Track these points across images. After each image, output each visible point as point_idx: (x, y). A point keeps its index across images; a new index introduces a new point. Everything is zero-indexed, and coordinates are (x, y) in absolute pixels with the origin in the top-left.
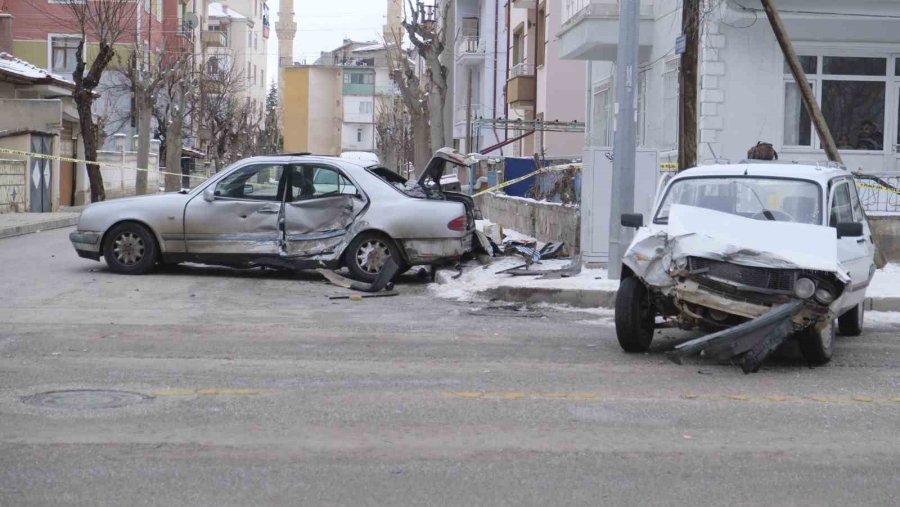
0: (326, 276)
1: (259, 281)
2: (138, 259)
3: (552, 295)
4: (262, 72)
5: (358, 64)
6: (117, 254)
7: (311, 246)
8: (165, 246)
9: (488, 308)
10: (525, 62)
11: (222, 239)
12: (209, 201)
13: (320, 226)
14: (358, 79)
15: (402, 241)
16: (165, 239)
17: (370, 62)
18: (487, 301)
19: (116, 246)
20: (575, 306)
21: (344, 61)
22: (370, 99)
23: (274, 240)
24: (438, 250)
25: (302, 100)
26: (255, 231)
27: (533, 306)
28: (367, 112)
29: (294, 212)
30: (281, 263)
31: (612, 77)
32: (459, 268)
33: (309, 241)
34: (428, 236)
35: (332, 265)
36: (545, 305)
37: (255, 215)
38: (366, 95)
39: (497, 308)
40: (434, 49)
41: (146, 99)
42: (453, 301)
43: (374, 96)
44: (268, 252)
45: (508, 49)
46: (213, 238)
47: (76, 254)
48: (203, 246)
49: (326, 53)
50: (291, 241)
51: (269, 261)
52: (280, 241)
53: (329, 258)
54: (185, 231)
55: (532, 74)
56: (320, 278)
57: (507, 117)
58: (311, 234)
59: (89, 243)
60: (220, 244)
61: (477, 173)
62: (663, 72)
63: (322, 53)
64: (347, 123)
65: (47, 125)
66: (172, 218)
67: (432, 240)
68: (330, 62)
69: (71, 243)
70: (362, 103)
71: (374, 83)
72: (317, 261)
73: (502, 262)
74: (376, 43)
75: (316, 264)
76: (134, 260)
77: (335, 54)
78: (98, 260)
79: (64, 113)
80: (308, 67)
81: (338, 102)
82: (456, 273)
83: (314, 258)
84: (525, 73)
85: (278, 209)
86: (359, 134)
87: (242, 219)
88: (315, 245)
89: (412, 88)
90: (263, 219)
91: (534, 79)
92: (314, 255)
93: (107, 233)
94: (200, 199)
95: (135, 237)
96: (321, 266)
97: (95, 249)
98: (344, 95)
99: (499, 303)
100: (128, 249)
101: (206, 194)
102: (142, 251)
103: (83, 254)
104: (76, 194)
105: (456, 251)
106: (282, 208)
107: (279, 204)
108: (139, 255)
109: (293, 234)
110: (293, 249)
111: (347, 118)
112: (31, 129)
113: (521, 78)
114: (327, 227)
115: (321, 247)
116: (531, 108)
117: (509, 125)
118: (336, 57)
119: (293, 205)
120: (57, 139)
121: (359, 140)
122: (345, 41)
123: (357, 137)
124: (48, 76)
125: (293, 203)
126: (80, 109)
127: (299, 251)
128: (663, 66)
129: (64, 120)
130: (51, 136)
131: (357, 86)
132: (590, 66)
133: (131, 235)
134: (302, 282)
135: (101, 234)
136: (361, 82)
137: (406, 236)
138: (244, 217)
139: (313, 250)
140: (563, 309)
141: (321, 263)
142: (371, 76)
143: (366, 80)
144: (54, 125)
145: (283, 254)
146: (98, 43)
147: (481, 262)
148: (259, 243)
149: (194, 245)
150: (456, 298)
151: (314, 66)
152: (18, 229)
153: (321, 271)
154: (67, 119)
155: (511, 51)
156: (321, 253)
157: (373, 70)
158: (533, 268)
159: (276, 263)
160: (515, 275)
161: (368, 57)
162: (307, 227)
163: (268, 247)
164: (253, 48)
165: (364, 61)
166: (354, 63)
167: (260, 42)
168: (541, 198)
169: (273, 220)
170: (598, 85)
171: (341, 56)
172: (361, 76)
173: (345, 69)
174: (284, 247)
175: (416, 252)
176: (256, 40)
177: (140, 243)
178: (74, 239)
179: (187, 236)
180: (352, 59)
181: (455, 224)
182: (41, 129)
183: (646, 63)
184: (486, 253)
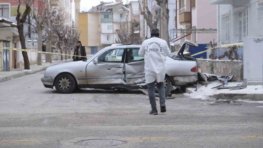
0: (143, 92)
1: (117, 95)
2: (68, 87)
3: (242, 96)
4: (71, 15)
5: (106, 11)
6: (60, 86)
7: (136, 80)
8: (79, 82)
9: (217, 102)
10: (185, 7)
11: (101, 78)
12: (95, 64)
13: (139, 72)
14: (106, 16)
15: (172, 77)
16: (79, 79)
17: (111, 10)
18: (215, 99)
19: (59, 83)
20: (253, 100)
21: (101, 10)
22: (111, 24)
23: (121, 78)
24: (187, 80)
25: (86, 26)
26: (114, 75)
27: (235, 101)
28: (110, 29)
29: (128, 67)
30: (125, 87)
31: (230, 11)
32: (195, 87)
33: (135, 78)
34: (183, 75)
35: (145, 87)
36: (240, 100)
37: (113, 68)
38: (110, 23)
39: (220, 102)
40: (164, 2)
41: (40, 26)
42: (200, 100)
43: (113, 23)
44: (119, 83)
45: (176, 2)
46: (97, 79)
47: (44, 86)
48: (94, 82)
49: (94, 7)
50: (128, 78)
51: (120, 86)
52: (124, 79)
53: (143, 84)
54: (86, 76)
55: (190, 11)
56: (141, 93)
57: (177, 28)
58: (135, 75)
59: (49, 82)
60: (100, 81)
61: (173, 50)
62: (257, 8)
63: (93, 7)
64: (103, 34)
65: (7, 37)
66: (82, 71)
67: (184, 76)
68: (95, 10)
69: (42, 82)
70: (108, 26)
71: (113, 18)
72: (139, 86)
73: (212, 84)
74: (113, 2)
75: (138, 87)
76: (67, 88)
77: (97, 7)
78: (53, 88)
79: (13, 33)
80: (87, 13)
81: (99, 26)
82: (195, 89)
83: (138, 85)
84: (185, 11)
85: (123, 66)
86: (108, 38)
87: (109, 70)
88: (137, 80)
89: (150, 18)
90: (116, 70)
91: (190, 13)
92: (138, 83)
93: (56, 78)
94: (92, 63)
95: (67, 79)
96: (141, 88)
97: (52, 84)
98: (102, 22)
99: (220, 100)
100: (64, 83)
101: (94, 61)
102: (70, 84)
103: (46, 86)
104: (16, 64)
105: (194, 80)
106: (124, 66)
107: (123, 64)
108: (69, 86)
109: (128, 76)
110: (129, 81)
111: (103, 32)
112: (3, 39)
113: (185, 13)
114: (142, 72)
115: (140, 80)
116: (190, 24)
117: (178, 31)
118: (98, 8)
119: (128, 64)
120: (11, 43)
121: (108, 40)
122: (101, 2)
123: (107, 38)
124: (3, 19)
125: (128, 63)
126: (19, 31)
127: (131, 82)
128: (257, 5)
129: (13, 36)
130: (9, 42)
131: (106, 19)
132: (219, 7)
133: (65, 78)
134: (134, 94)
135: (54, 78)
136: (108, 17)
137: (174, 75)
138: (109, 69)
139: (136, 82)
140: (248, 102)
141: (140, 86)
142: (112, 15)
143: (110, 16)
144: (9, 38)
145: (125, 84)
146: (26, 6)
147: (203, 84)
148: (115, 80)
149: (90, 81)
150: (201, 99)
151: (89, 12)
152: (6, 78)
153: (141, 90)
154: (15, 35)
155: (178, 3)
156: (140, 83)
157: (112, 13)
158: (226, 86)
159: (122, 87)
160: (219, 89)
161: (110, 8)
162: (134, 73)
163: (119, 81)
164: (67, 6)
165: (109, 9)
166: (105, 11)
167: (69, 3)
168: (216, 59)
169: (121, 70)
170: (222, 14)
171: (100, 7)
172: (108, 15)
173: (101, 13)
174: (125, 81)
175: (178, 81)
176: (68, 3)
177: (69, 81)
178: (43, 80)
179: (88, 78)
180: (104, 9)
181: (194, 70)
182: (5, 39)
183: (248, 4)
184: (204, 81)
